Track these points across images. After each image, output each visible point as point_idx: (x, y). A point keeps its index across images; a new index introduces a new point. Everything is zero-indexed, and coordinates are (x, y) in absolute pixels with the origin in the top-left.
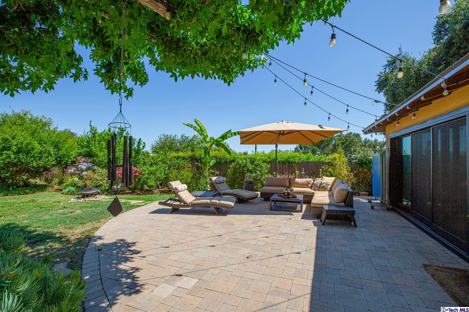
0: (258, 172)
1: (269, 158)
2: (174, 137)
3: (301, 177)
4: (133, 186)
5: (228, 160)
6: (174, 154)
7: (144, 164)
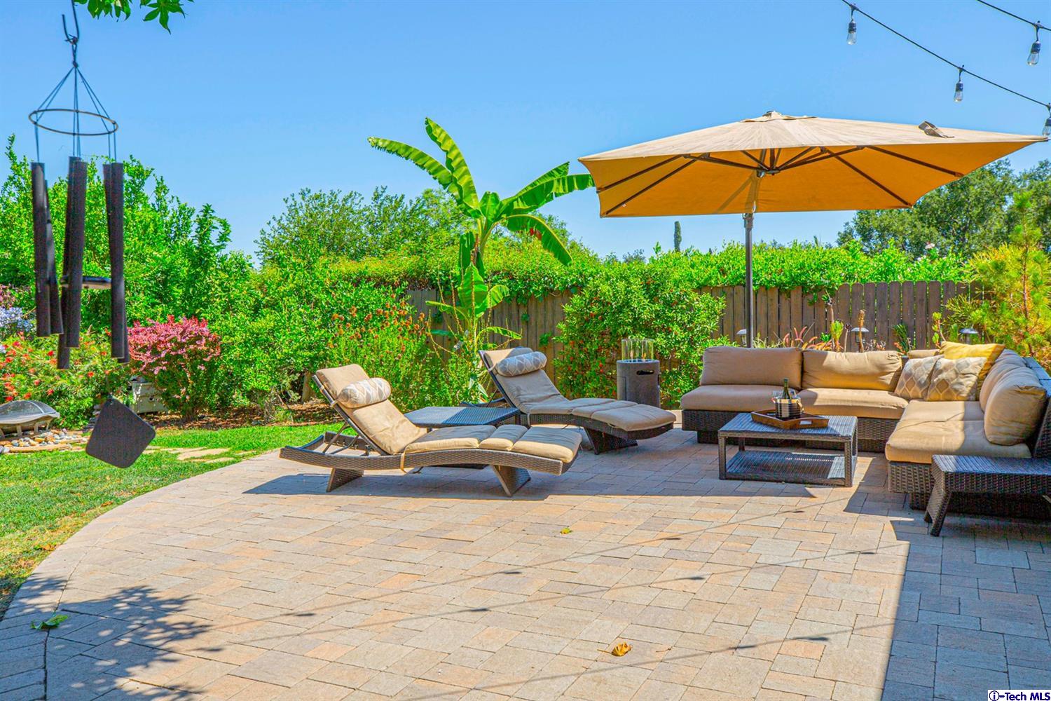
0: (676, 328)
1: (723, 272)
2: (345, 200)
3: (852, 344)
4: (187, 393)
5: (559, 286)
6: (347, 266)
7: (226, 309)
